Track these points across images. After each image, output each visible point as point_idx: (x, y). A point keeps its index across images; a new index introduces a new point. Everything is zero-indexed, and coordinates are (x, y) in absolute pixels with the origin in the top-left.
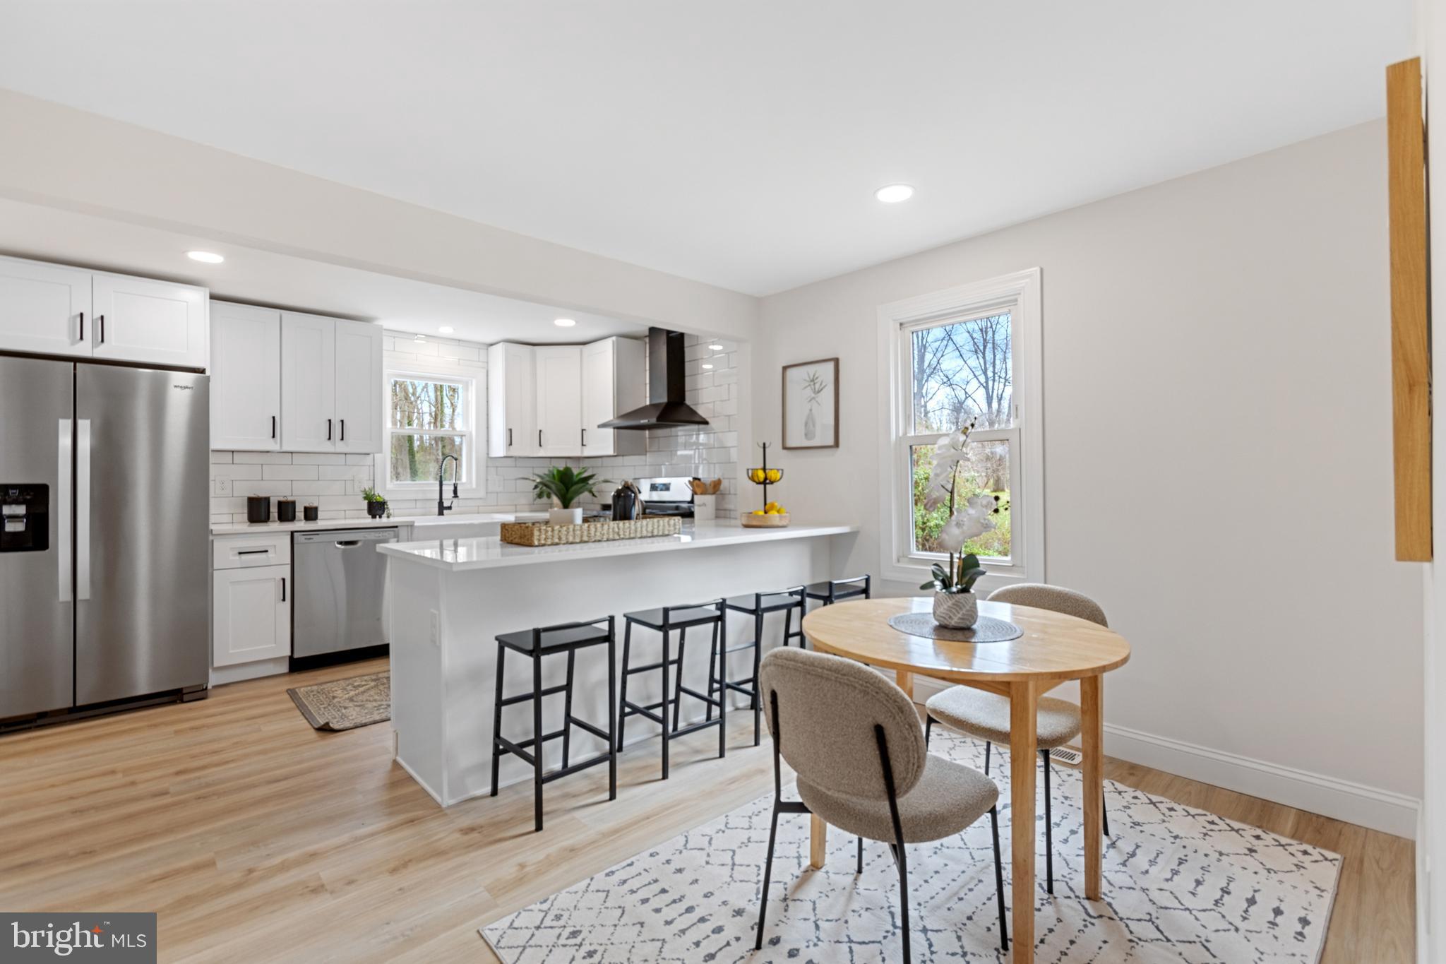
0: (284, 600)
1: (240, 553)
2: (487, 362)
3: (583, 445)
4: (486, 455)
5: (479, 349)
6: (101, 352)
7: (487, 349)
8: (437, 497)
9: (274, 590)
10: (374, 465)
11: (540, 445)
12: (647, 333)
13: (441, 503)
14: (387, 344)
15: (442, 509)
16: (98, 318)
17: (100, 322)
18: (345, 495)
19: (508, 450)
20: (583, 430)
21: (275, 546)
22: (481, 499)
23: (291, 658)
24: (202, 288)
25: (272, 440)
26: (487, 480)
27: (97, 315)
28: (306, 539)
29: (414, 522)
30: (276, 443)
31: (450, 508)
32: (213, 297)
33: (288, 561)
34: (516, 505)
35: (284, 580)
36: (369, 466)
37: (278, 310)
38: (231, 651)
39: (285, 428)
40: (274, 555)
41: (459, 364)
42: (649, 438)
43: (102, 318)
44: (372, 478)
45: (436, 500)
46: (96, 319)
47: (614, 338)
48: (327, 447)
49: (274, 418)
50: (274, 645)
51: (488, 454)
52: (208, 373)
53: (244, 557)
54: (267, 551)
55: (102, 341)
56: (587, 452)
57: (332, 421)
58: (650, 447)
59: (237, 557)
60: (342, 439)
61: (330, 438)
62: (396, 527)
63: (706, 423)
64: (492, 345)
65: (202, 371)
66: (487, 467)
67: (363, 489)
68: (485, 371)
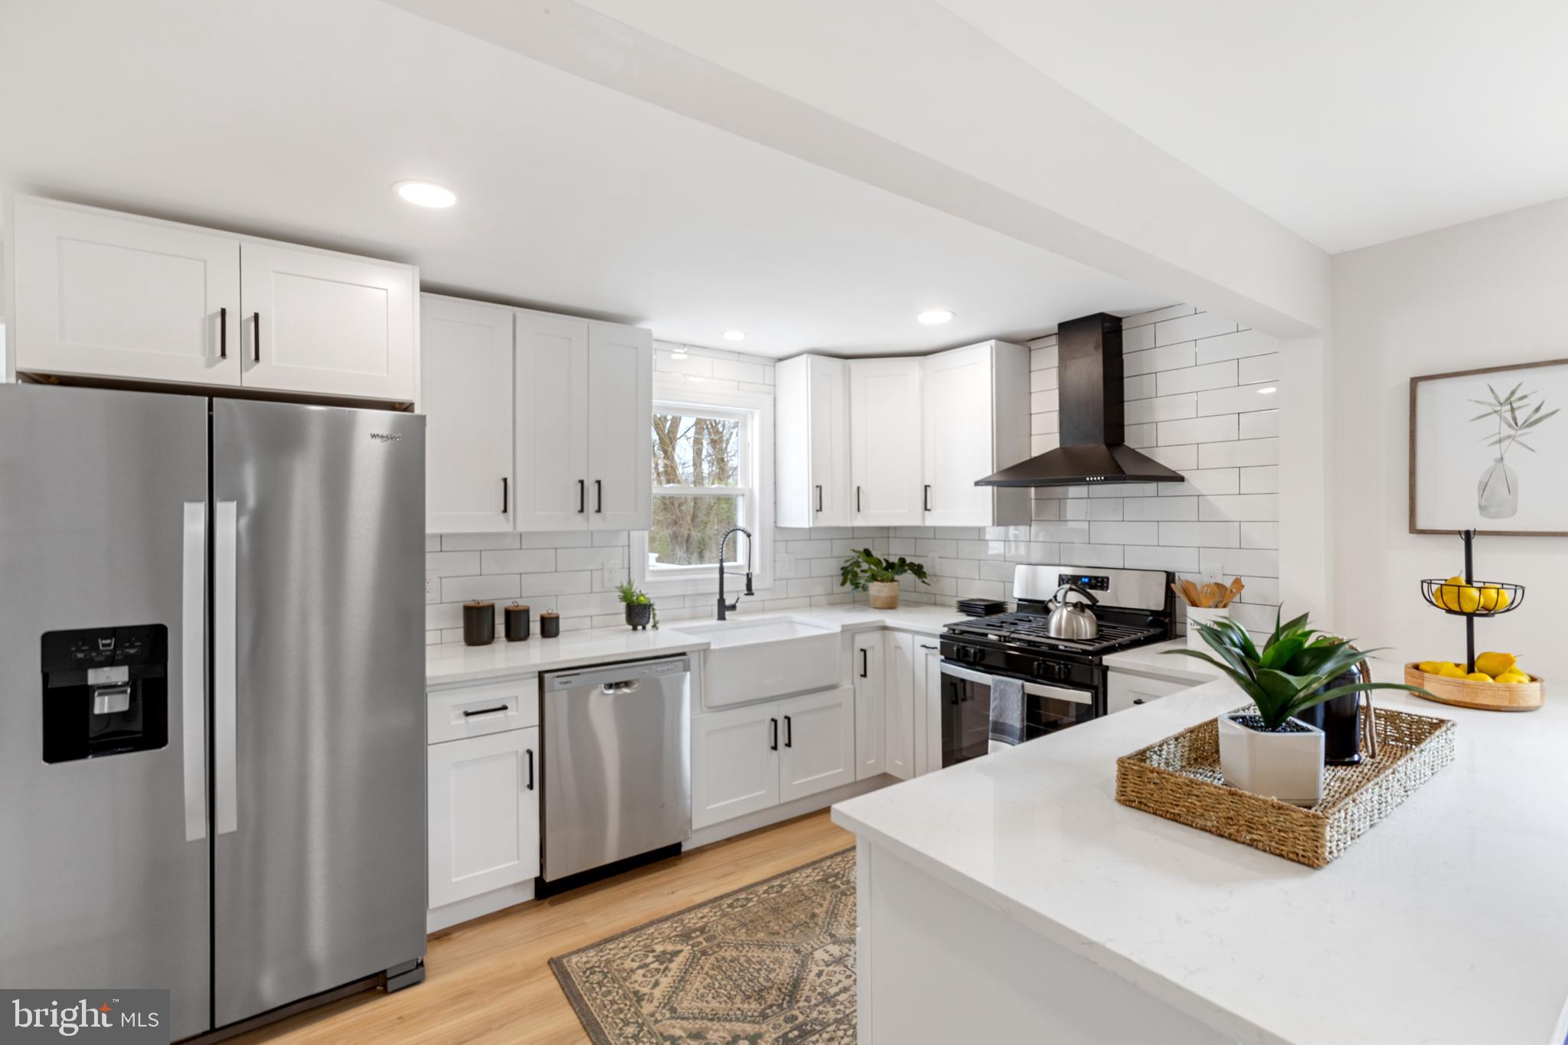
0: (531, 787)
1: (467, 714)
2: (775, 386)
3: (926, 509)
4: (773, 525)
5: (764, 365)
6: (255, 379)
7: (774, 366)
8: (717, 589)
9: (514, 771)
10: (629, 546)
11: (859, 510)
12: (1056, 331)
13: (721, 601)
14: (659, 360)
15: (723, 609)
16: (250, 318)
17: (253, 325)
18: (592, 592)
19: (815, 518)
20: (926, 487)
21: (517, 697)
22: (766, 589)
23: (539, 881)
24: (410, 267)
25: (502, 516)
26: (775, 561)
27: (248, 314)
28: (561, 683)
29: (709, 644)
30: (507, 520)
31: (733, 607)
32: (426, 288)
33: (536, 722)
34: (810, 597)
35: (530, 753)
36: (623, 546)
37: (511, 307)
38: (454, 880)
39: (521, 496)
40: (515, 713)
41: (738, 389)
42: (1036, 499)
43: (256, 316)
44: (626, 566)
45: (713, 594)
46: (248, 320)
47: (993, 342)
48: (578, 523)
49: (505, 480)
50: (516, 862)
51: (775, 522)
52: (418, 411)
53: (472, 719)
54: (505, 708)
55: (257, 358)
56: (932, 520)
57: (585, 483)
58: (1038, 513)
59: (463, 720)
60: (599, 511)
61: (582, 511)
62: (684, 654)
63: (1181, 479)
64: (780, 360)
65: (407, 407)
66: (775, 541)
67: (619, 585)
68: (772, 397)
